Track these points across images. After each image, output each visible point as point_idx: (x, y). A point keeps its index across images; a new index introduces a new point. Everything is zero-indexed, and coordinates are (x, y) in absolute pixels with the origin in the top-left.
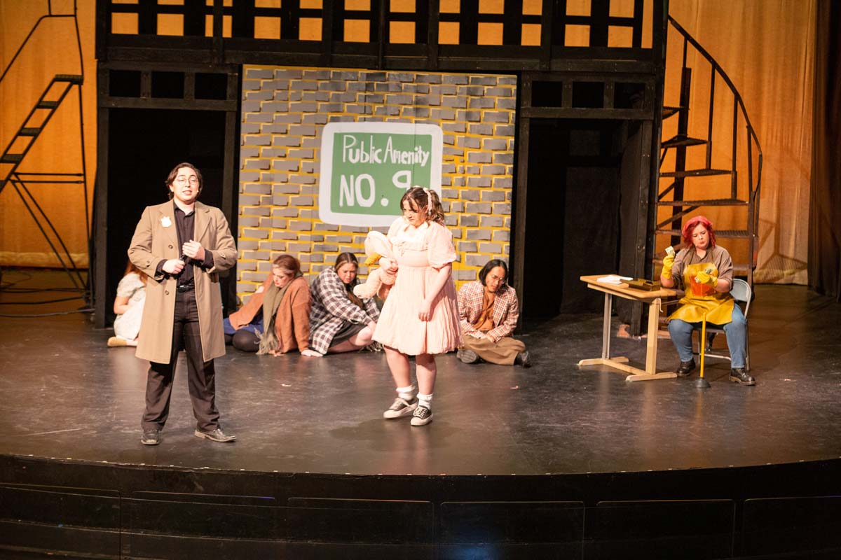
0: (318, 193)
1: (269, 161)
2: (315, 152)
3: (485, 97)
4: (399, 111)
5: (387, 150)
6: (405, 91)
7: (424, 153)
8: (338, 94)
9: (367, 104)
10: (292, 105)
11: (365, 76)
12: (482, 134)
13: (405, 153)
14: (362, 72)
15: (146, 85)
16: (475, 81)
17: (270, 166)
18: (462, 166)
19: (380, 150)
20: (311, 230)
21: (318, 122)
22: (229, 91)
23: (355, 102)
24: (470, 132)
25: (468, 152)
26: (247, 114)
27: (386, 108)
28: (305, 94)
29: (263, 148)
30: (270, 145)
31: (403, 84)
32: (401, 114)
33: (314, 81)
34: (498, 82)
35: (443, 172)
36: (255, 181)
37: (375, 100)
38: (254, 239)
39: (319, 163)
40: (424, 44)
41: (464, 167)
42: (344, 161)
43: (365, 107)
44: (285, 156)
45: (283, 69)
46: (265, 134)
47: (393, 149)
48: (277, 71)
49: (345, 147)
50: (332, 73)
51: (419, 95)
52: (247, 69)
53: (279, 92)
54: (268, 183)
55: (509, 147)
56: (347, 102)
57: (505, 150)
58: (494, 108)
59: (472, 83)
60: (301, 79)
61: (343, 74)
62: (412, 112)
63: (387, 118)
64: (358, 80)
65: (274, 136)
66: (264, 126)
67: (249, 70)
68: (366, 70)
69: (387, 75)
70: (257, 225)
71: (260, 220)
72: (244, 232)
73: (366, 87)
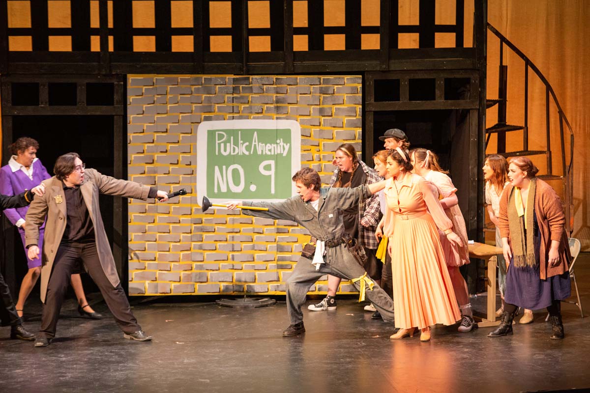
0: (195, 182)
1: (153, 156)
2: (192, 147)
3: (336, 94)
4: (262, 109)
5: (253, 143)
6: (267, 92)
7: (285, 144)
8: (210, 97)
9: (235, 104)
10: (170, 107)
11: (232, 80)
12: (334, 127)
13: (268, 145)
14: (230, 77)
15: (44, 94)
16: (326, 82)
17: (153, 160)
18: (318, 155)
19: (247, 144)
20: (191, 214)
21: (194, 122)
22: (116, 97)
23: (224, 103)
24: (324, 126)
25: (323, 143)
26: (132, 116)
27: (251, 107)
28: (181, 97)
29: (146, 145)
30: (153, 142)
31: (265, 86)
32: (264, 112)
33: (189, 86)
34: (346, 81)
35: (301, 161)
36: (142, 174)
37: (242, 101)
38: (143, 224)
39: (195, 156)
40: (281, 52)
41: (319, 156)
42: (217, 154)
43: (233, 107)
44: (166, 152)
45: (161, 77)
46: (149, 133)
47: (259, 142)
48: (156, 79)
49: (217, 142)
50: (203, 79)
51: (278, 95)
52: (131, 78)
53: (159, 96)
54: (152, 175)
55: (357, 138)
56: (217, 104)
57: (355, 139)
58: (343, 104)
59: (323, 84)
60: (177, 85)
61: (213, 80)
62: (274, 110)
63: (252, 116)
64: (226, 85)
65: (156, 135)
66: (147, 126)
67: (131, 79)
68: (233, 75)
69: (251, 79)
70: (145, 211)
71: (147, 207)
72: (133, 218)
73: (233, 90)
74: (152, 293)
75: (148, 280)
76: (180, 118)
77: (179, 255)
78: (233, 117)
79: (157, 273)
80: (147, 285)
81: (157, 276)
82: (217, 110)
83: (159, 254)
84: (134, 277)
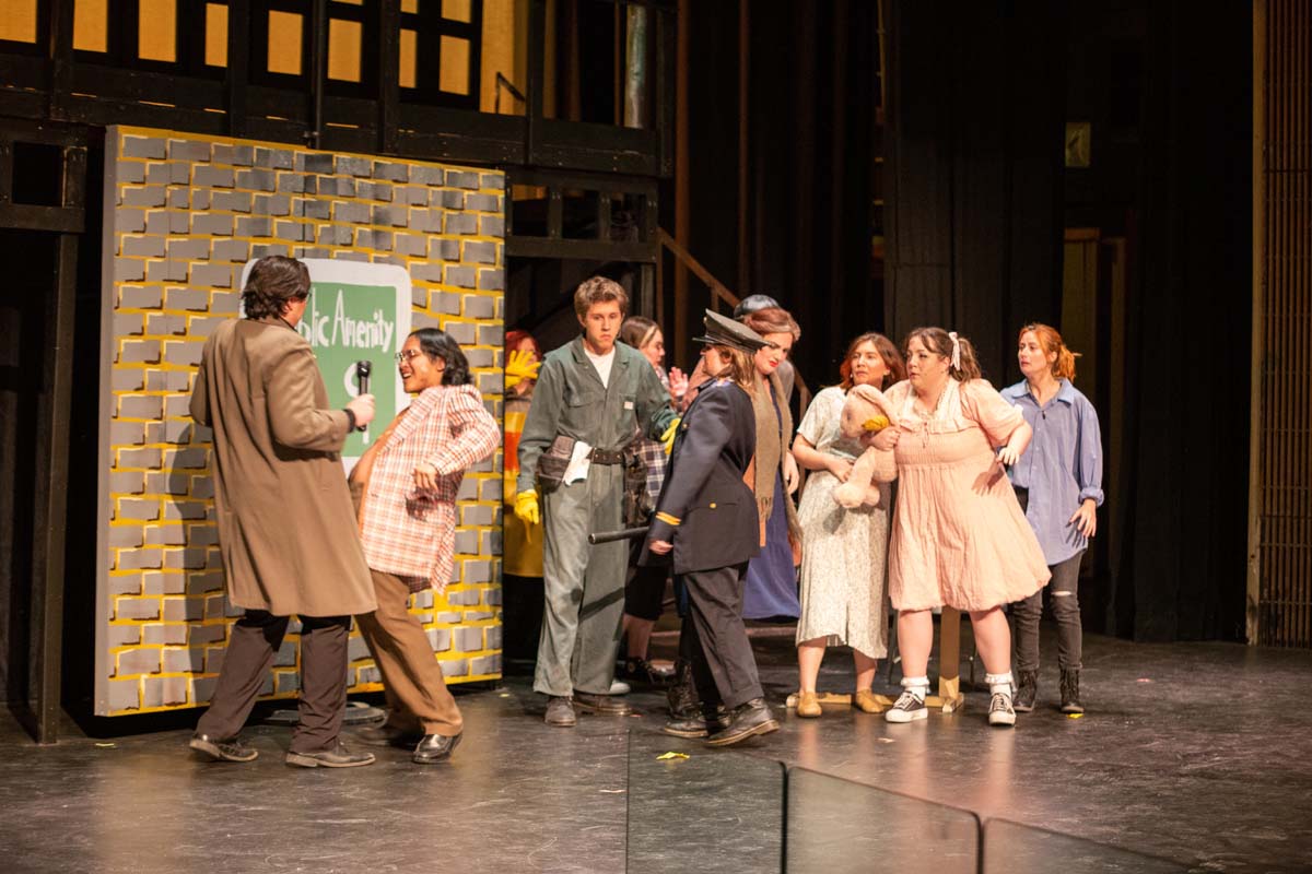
1: (159, 343)
3: (466, 212)
4: (352, 235)
5: (337, 319)
6: (360, 195)
7: (386, 324)
8: (266, 197)
9: (308, 220)
10: (194, 217)
11: (303, 160)
12: (463, 287)
13: (361, 323)
14: (301, 151)
16: (451, 180)
17: (160, 355)
19: (326, 319)
22: (68, 185)
23: (289, 215)
24: (447, 283)
25: (445, 323)
26: (124, 236)
27: (332, 230)
28: (215, 194)
29: (149, 314)
30: (160, 308)
31: (358, 180)
32: (354, 242)
33: (230, 167)
34: (481, 182)
36: (137, 389)
37: (319, 213)
38: (137, 522)
40: (373, 102)
43: (304, 226)
44: (184, 334)
45: (181, 138)
46: (154, 283)
47: (346, 316)
48: (172, 143)
50: (255, 151)
51: (378, 204)
53: (175, 188)
54: (157, 393)
55: (496, 314)
56: (278, 216)
57: (492, 318)
58: (477, 234)
59: (448, 186)
60: (208, 162)
61: (272, 155)
62: (371, 239)
63: (336, 252)
64: (292, 170)
65: (167, 288)
66: (151, 263)
67: (127, 138)
68: (304, 147)
69: (335, 160)
70: (141, 490)
71: (146, 477)
72: (119, 508)
73: (305, 184)
74: (151, 706)
75: (144, 672)
76: (212, 248)
77: (203, 601)
78: (304, 250)
79: (163, 653)
80: (143, 686)
81: (162, 659)
82: (275, 232)
83: (166, 601)
84: (118, 665)
